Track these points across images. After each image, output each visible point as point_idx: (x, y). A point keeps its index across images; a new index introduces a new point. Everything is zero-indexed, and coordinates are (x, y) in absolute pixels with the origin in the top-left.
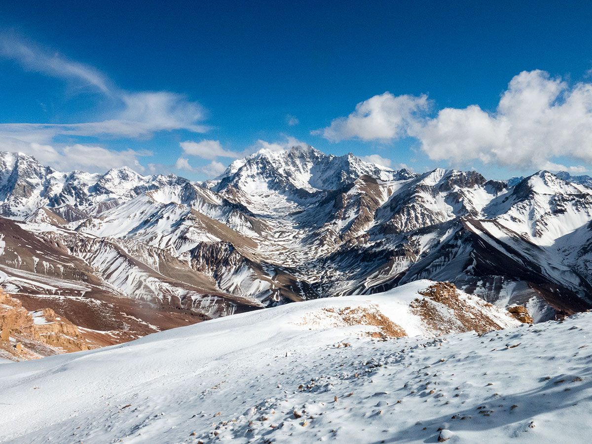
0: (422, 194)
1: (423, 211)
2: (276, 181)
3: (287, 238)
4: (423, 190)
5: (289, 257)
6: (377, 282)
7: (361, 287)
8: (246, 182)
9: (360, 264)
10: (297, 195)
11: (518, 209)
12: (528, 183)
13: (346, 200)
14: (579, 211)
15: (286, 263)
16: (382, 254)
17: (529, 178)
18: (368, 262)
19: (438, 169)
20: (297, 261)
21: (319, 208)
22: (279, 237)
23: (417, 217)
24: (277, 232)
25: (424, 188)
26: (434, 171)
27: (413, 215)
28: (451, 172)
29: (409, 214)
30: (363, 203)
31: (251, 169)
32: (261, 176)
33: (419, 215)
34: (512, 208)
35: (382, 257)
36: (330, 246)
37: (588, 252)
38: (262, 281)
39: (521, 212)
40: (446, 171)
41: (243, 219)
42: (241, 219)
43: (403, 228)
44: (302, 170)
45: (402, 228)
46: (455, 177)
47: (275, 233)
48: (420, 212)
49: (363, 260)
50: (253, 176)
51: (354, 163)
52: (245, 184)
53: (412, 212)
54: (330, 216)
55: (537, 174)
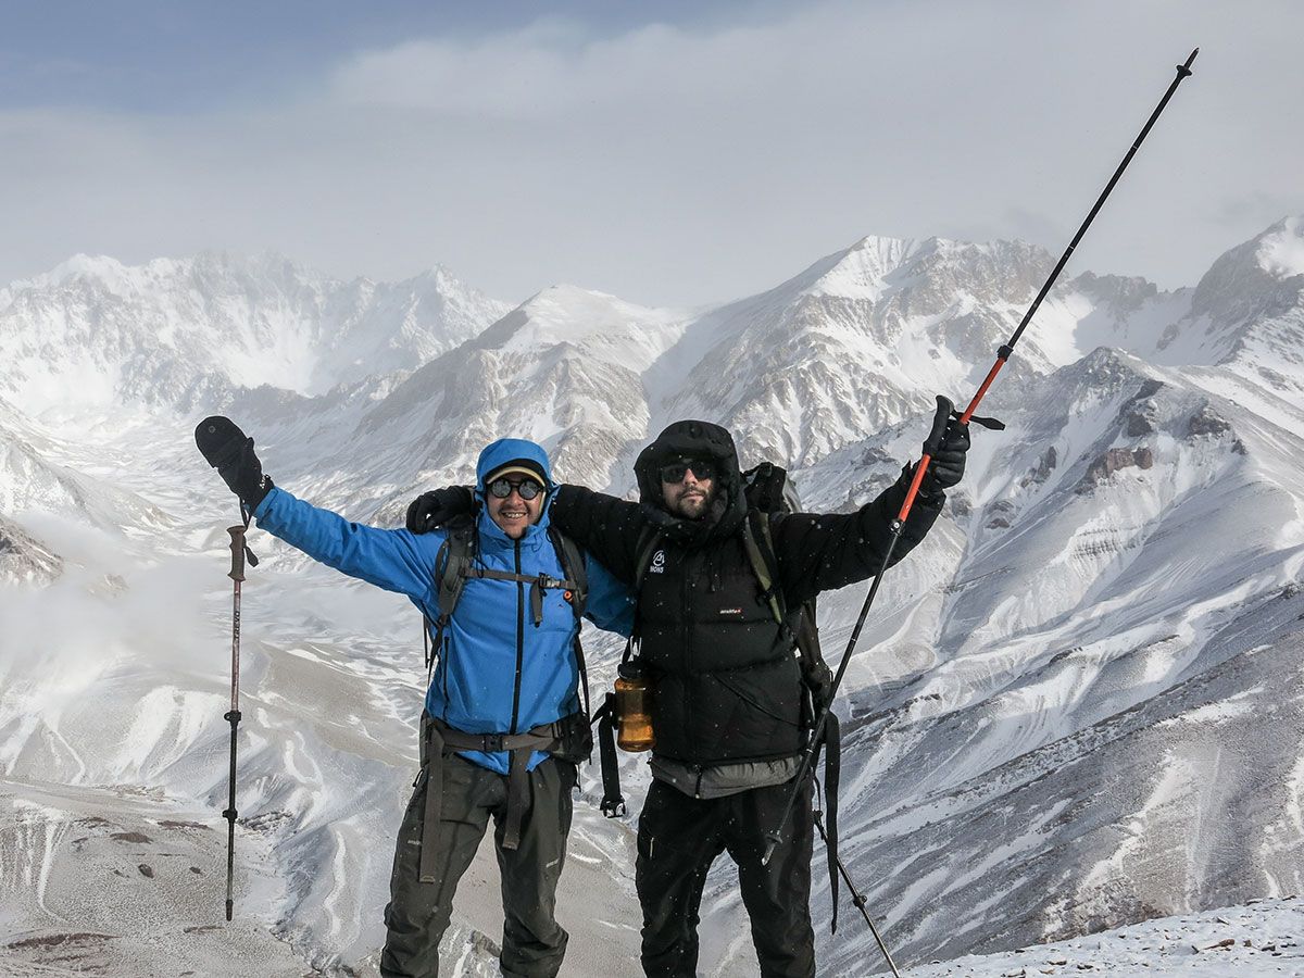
0: (831, 328)
1: (860, 385)
2: (149, 367)
4: (834, 316)
8: (20, 375)
11: (1273, 345)
12: (1256, 262)
13: (502, 374)
17: (1255, 244)
19: (872, 240)
23: (845, 412)
24: (199, 526)
25: (835, 306)
26: (858, 246)
27: (825, 400)
28: (930, 247)
29: (806, 397)
30: (581, 380)
31: (37, 322)
32: (84, 350)
33: (852, 403)
34: (1247, 342)
38: (190, 697)
39: (1288, 353)
40: (907, 244)
41: (28, 472)
42: (19, 471)
43: (797, 451)
44: (249, 339)
45: (790, 452)
46: (949, 259)
47: (188, 530)
48: (850, 389)
50: (47, 352)
51: (461, 302)
52: (16, 382)
53: (818, 390)
54: (434, 446)
55: (1276, 228)
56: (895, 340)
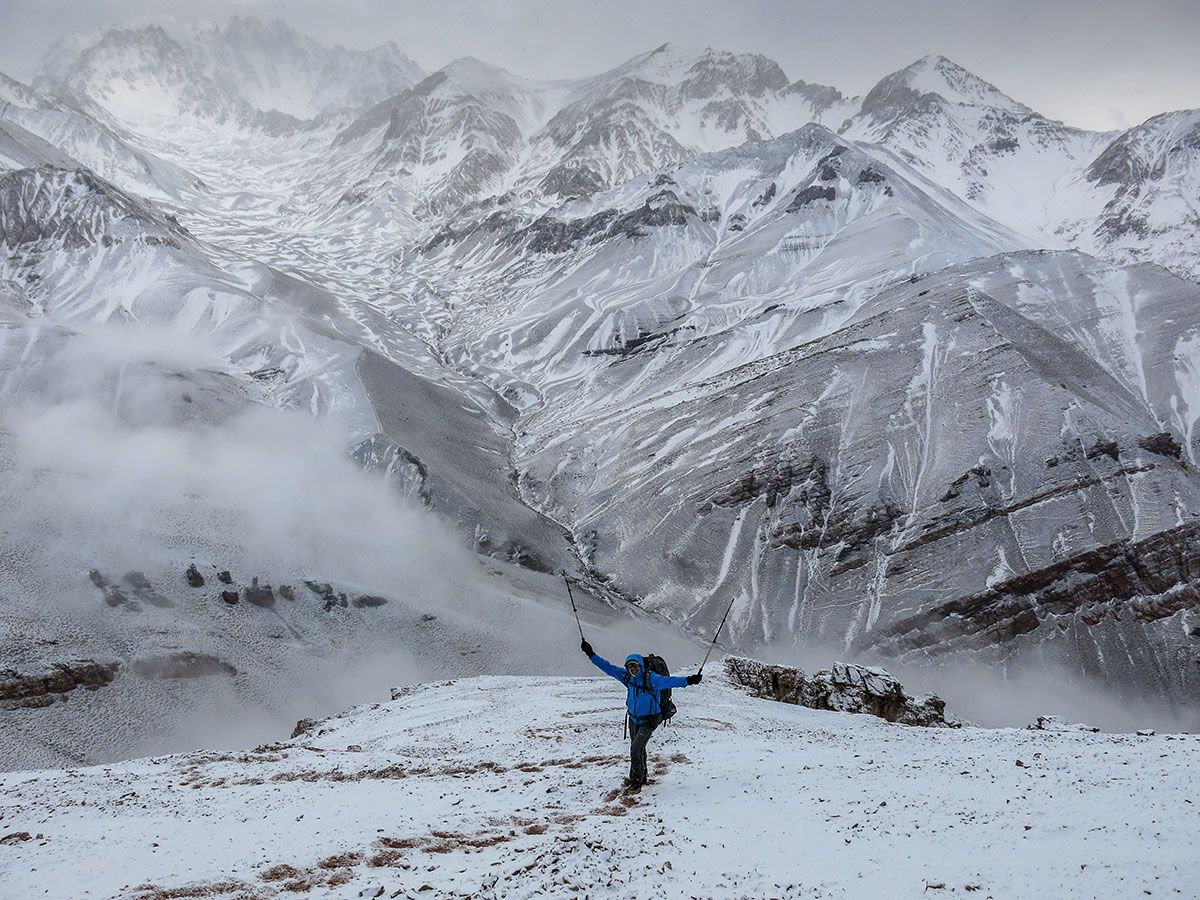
0: (640, 102)
1: (656, 139)
3: (261, 211)
4: (642, 94)
5: (284, 249)
6: (623, 297)
7: (576, 313)
9: (531, 259)
10: (260, 127)
11: (910, 136)
12: (906, 84)
14: (1046, 147)
15: (278, 263)
16: (602, 226)
17: (904, 72)
18: (555, 250)
20: (315, 258)
21: (337, 149)
22: (234, 208)
24: (229, 195)
25: (643, 87)
27: (634, 147)
29: (623, 145)
30: (480, 121)
31: (121, 54)
32: (153, 76)
33: (650, 149)
34: (894, 132)
35: (603, 232)
36: (404, 225)
37: (1126, 230)
38: (220, 295)
39: (919, 141)
41: (113, 148)
42: (107, 147)
43: (613, 177)
44: (264, 81)
47: (222, 197)
48: (649, 141)
49: (538, 246)
50: (128, 76)
53: (630, 139)
54: (382, 156)
55: (920, 63)
56: (680, 113)
